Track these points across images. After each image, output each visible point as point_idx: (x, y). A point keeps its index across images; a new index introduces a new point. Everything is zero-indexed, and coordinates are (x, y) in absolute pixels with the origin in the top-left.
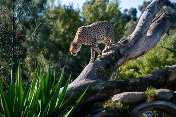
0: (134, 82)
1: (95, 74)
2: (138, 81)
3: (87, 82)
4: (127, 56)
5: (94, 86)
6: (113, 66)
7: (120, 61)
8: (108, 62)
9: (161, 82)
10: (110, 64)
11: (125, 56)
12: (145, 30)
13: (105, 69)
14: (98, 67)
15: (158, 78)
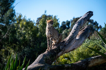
0: (67, 67)
1: (44, 60)
2: (70, 66)
3: (39, 65)
4: (64, 51)
5: (43, 68)
6: (55, 56)
7: (59, 53)
8: (52, 54)
9: (84, 67)
11: (62, 50)
12: (75, 35)
13: (51, 58)
14: (46, 57)
15: (82, 65)
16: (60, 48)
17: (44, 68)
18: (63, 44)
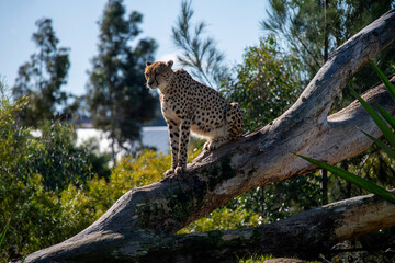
0: (234, 239)
1: (136, 216)
2: (247, 235)
3: (105, 237)
4: (251, 172)
5: (118, 248)
8: (185, 188)
9: (314, 238)
10: (189, 192)
11: (242, 172)
13: (171, 205)
14: (147, 201)
15: (305, 230)
16: (229, 161)
17: (122, 249)
18: (249, 144)
